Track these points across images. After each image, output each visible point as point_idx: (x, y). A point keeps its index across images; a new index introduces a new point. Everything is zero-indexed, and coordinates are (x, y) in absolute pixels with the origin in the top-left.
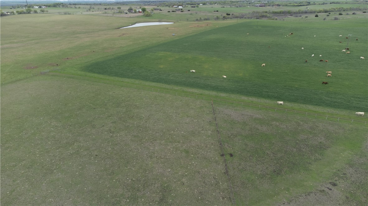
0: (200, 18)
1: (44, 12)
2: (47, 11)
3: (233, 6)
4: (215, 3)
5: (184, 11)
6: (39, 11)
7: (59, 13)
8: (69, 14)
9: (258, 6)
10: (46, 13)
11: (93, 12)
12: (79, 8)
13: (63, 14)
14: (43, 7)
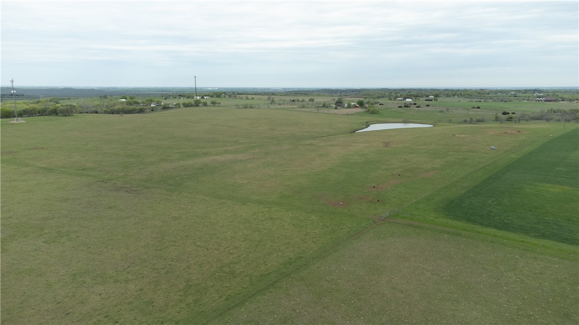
0: (472, 119)
1: (216, 105)
2: (219, 103)
3: (490, 100)
4: (454, 95)
5: (421, 106)
6: (209, 103)
7: (237, 106)
8: (251, 107)
9: (541, 101)
10: (218, 106)
11: (280, 104)
12: (253, 99)
13: (242, 108)
14: (205, 97)
